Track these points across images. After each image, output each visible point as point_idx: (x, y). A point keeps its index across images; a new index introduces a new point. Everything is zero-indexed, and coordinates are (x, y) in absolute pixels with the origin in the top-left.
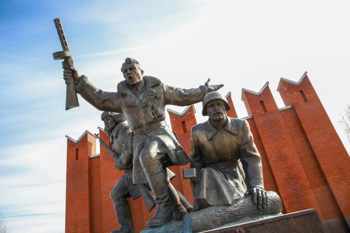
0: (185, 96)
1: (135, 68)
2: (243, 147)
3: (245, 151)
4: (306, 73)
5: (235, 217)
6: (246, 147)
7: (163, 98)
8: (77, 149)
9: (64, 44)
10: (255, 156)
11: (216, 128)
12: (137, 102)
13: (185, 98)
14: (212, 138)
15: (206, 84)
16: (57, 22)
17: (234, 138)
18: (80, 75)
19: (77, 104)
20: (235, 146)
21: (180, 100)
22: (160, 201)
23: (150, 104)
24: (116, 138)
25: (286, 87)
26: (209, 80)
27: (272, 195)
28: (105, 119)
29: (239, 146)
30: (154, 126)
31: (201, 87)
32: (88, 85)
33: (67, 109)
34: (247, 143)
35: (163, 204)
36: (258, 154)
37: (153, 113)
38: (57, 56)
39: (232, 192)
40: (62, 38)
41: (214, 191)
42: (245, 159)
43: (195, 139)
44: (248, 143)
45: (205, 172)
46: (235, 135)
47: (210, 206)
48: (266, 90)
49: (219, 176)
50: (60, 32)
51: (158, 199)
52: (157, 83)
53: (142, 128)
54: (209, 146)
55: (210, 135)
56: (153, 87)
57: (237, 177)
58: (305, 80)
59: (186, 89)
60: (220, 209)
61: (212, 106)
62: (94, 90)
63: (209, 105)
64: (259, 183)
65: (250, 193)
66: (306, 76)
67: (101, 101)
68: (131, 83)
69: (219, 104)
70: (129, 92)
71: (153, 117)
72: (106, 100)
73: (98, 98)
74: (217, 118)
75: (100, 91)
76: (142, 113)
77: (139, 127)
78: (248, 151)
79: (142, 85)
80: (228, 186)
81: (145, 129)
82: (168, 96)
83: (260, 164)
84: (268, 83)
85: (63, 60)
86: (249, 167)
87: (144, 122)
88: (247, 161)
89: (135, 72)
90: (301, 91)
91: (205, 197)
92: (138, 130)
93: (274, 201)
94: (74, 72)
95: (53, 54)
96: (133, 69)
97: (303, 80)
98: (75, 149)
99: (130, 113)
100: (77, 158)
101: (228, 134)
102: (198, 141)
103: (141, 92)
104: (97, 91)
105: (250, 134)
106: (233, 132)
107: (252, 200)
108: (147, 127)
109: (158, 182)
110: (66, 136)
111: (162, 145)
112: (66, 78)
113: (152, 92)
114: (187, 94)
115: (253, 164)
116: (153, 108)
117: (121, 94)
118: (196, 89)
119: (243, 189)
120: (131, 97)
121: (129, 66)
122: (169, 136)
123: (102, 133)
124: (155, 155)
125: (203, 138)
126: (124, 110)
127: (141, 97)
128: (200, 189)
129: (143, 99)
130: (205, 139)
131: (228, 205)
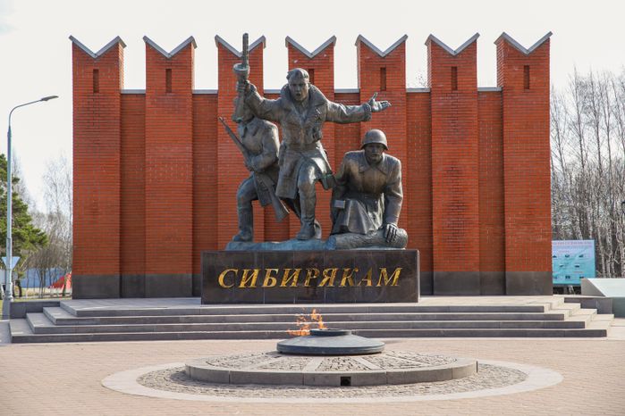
1: (305, 84)
2: (389, 186)
3: (389, 190)
4: (550, 34)
5: (367, 244)
6: (392, 186)
8: (96, 72)
10: (398, 197)
11: (370, 164)
12: (300, 121)
13: (346, 119)
14: (363, 172)
15: (371, 102)
17: (383, 177)
25: (505, 51)
27: (403, 233)
29: (386, 184)
31: (365, 107)
34: (394, 183)
36: (401, 195)
37: (313, 136)
39: (369, 225)
41: (355, 221)
42: (388, 197)
43: (347, 167)
44: (396, 184)
45: (351, 202)
46: (385, 174)
47: (350, 232)
48: (471, 48)
49: (361, 209)
51: (306, 218)
53: (299, 146)
55: (362, 168)
56: (317, 107)
58: (544, 46)
60: (357, 236)
61: (372, 146)
63: (369, 145)
64: (394, 221)
65: (383, 228)
66: (548, 40)
68: (297, 100)
69: (378, 147)
70: (293, 108)
71: (313, 140)
74: (373, 158)
76: (302, 133)
78: (393, 191)
79: (307, 100)
80: (367, 218)
81: (301, 147)
82: (330, 116)
83: (400, 205)
84: (477, 35)
86: (390, 205)
87: (302, 141)
88: (389, 199)
89: (304, 89)
90: (527, 68)
91: (347, 225)
93: (401, 238)
97: (539, 46)
98: (91, 69)
99: (290, 129)
100: (96, 90)
101: (379, 172)
103: (304, 110)
105: (400, 175)
106: (384, 171)
107: (383, 234)
108: (304, 147)
110: (71, 38)
111: (318, 170)
113: (318, 113)
114: (349, 115)
115: (394, 203)
116: (314, 131)
119: (379, 222)
120: (295, 115)
122: (323, 159)
123: (152, 51)
124: (312, 182)
125: (355, 168)
126: (284, 124)
127: (304, 115)
128: (344, 217)
129: (306, 117)
130: (357, 170)
131: (364, 234)
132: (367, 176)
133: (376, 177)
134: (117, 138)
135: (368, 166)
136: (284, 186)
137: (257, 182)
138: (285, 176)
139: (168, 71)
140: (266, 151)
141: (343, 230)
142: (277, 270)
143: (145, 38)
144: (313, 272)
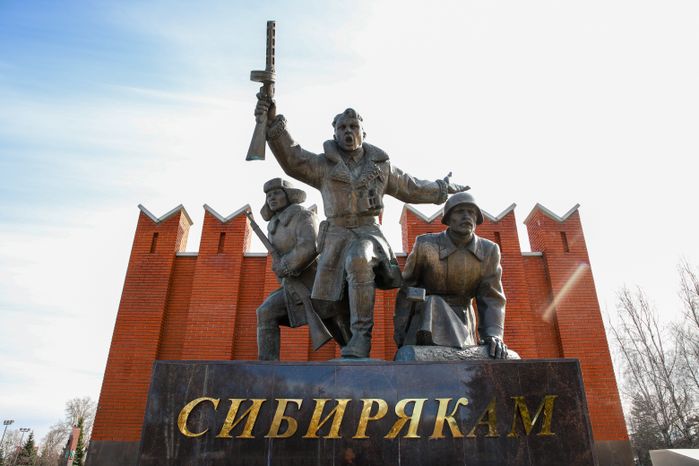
0: (417, 188)
1: (358, 127)
2: (485, 281)
3: (487, 287)
4: (578, 206)
6: (491, 281)
7: (386, 182)
8: (156, 235)
9: (270, 61)
10: (500, 297)
11: (456, 244)
12: (352, 178)
13: (415, 192)
14: (446, 258)
15: (446, 180)
16: (271, 26)
17: (478, 265)
18: (278, 113)
19: (262, 157)
20: (476, 277)
21: (407, 192)
22: (361, 326)
23: (370, 186)
24: (286, 225)
25: (541, 220)
26: (450, 175)
27: (513, 354)
28: (272, 192)
29: (481, 279)
30: (365, 218)
31: (438, 182)
32: (286, 133)
33: (249, 158)
34: (494, 275)
35: (364, 332)
36: (502, 294)
37: (370, 200)
38: (256, 76)
40: (270, 51)
42: (485, 299)
43: (421, 254)
45: (433, 301)
46: (479, 260)
47: (433, 345)
48: (509, 217)
49: (449, 310)
50: (270, 42)
51: (359, 322)
52: (382, 158)
53: (349, 218)
54: (438, 267)
55: (445, 253)
56: (377, 162)
57: (465, 322)
58: (574, 215)
59: (419, 179)
60: (449, 350)
61: (461, 211)
62: (292, 142)
63: (457, 209)
64: (498, 333)
65: (487, 343)
66: (577, 211)
67: (296, 161)
68: (347, 148)
69: (470, 212)
70: (339, 159)
71: (370, 206)
72: (304, 162)
73: (293, 156)
74: (463, 230)
75: (298, 147)
76: (354, 195)
77: (343, 216)
78: (491, 288)
79: (361, 155)
80: (460, 326)
81: (352, 219)
82: (393, 182)
83: (503, 310)
84: (514, 205)
85: (262, 85)
86: (488, 310)
87: (354, 210)
88: (487, 302)
89: (358, 134)
90: (563, 234)
91: (431, 330)
92: (340, 221)
94: (272, 106)
95: (252, 72)
96: (355, 126)
97: (571, 216)
98: (152, 233)
99: (335, 191)
100: (152, 251)
101: (471, 257)
102: (425, 257)
103: (357, 166)
104: (295, 144)
105: (499, 266)
106: (479, 255)
107: (489, 350)
108: (357, 218)
109: (367, 298)
110: (140, 206)
111: (378, 248)
112: (258, 113)
113: (377, 169)
114: (419, 185)
115: (494, 308)
116: (371, 193)
117: (327, 160)
118: (433, 184)
120: (342, 169)
121: (351, 122)
123: (210, 218)
124: (369, 259)
125: (433, 255)
126: (327, 184)
127: (356, 172)
128: (423, 319)
129: (359, 176)
130: (437, 257)
131: (460, 348)
132: (452, 262)
133: (466, 268)
134: (164, 295)
135: (455, 249)
136: (324, 282)
137: (288, 294)
138: (327, 265)
139: (223, 234)
140: (301, 240)
141: (424, 340)
142: (299, 402)
143: (205, 206)
144: (375, 406)
